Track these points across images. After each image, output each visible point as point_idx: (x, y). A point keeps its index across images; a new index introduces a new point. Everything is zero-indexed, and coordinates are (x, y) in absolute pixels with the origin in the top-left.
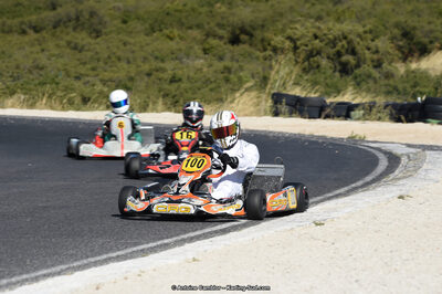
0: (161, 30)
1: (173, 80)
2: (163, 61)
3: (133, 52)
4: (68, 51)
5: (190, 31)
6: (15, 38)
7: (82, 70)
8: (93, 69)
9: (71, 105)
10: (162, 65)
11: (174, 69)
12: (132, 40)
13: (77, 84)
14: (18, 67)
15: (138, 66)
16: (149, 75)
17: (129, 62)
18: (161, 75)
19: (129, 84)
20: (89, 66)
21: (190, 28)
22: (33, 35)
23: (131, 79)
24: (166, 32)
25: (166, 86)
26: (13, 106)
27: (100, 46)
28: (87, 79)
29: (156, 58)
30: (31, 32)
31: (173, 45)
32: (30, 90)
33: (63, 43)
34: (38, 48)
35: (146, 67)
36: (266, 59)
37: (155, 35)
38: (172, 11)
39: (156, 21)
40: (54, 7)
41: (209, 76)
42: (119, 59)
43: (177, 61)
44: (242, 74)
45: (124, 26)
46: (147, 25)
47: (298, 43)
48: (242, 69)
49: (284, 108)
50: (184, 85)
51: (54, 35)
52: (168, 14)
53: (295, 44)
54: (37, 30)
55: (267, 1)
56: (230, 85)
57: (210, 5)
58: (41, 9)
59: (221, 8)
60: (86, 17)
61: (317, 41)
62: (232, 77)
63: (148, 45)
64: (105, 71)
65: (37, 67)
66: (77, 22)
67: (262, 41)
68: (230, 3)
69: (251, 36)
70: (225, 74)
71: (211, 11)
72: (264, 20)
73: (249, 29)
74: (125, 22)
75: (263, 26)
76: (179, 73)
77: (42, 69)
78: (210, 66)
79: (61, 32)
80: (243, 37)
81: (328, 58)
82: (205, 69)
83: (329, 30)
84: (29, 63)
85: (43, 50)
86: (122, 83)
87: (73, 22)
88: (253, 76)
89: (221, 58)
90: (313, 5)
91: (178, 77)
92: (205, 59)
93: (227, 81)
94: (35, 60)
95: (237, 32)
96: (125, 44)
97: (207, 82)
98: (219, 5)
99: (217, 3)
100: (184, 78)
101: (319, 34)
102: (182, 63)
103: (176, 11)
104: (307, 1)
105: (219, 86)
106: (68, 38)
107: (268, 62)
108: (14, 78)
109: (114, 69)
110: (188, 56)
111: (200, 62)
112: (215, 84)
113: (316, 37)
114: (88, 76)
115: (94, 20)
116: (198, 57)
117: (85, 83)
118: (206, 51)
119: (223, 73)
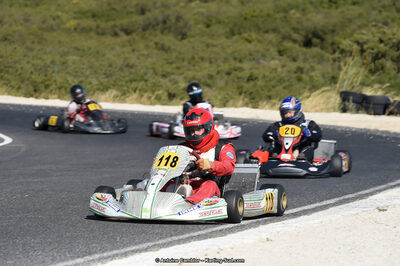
0: (240, 34)
1: (250, 79)
2: (240, 61)
4: (156, 51)
5: (266, 35)
6: (109, 40)
7: (168, 69)
8: (178, 68)
9: (159, 100)
10: (239, 65)
11: (251, 69)
12: (215, 43)
13: (164, 82)
14: (110, 65)
15: (219, 66)
16: (229, 74)
17: (211, 62)
18: (239, 74)
19: (209, 82)
20: (174, 65)
21: (267, 32)
22: (124, 37)
23: (211, 77)
24: (246, 35)
25: (244, 84)
26: (106, 101)
27: (184, 47)
28: (173, 77)
29: (235, 59)
30: (122, 34)
31: (250, 46)
32: (122, 86)
33: (152, 44)
34: (128, 49)
35: (225, 67)
36: (334, 60)
37: (235, 38)
38: (248, 17)
39: (235, 25)
40: (143, 12)
41: (283, 75)
42: (202, 59)
43: (254, 62)
44: (313, 74)
45: (208, 30)
46: (228, 29)
47: (365, 47)
48: (313, 69)
49: (351, 105)
50: (260, 83)
51: (143, 37)
52: (245, 19)
53: (362, 47)
54: (127, 32)
55: (337, 8)
56: (302, 84)
57: (285, 11)
58: (132, 13)
59: (295, 14)
60: (173, 21)
61: (382, 45)
62: (304, 76)
63: (229, 46)
64: (189, 70)
65: (127, 66)
66: (165, 25)
67: (333, 44)
68: (303, 10)
69: (322, 40)
70: (298, 74)
71: (285, 17)
72: (334, 25)
73: (321, 33)
74: (208, 26)
75: (333, 31)
76: (256, 72)
77: (132, 67)
78: (283, 66)
79: (150, 34)
80: (315, 40)
81: (392, 60)
82: (279, 70)
83: (394, 34)
84: (120, 62)
85: (133, 50)
86: (203, 80)
87: (161, 25)
88: (323, 76)
89: (294, 60)
90: (380, 12)
91: (255, 76)
92: (280, 60)
93: (299, 80)
94: (125, 59)
95: (310, 36)
96: (208, 45)
97: (281, 81)
98: (293, 11)
99: (291, 9)
100: (260, 77)
101: (384, 39)
102: (259, 63)
103: (253, 16)
104: (374, 9)
105: (292, 85)
106: (156, 40)
107: (337, 64)
108: (107, 76)
109: (197, 68)
110: (264, 56)
111: (274, 63)
112: (288, 83)
113: (381, 41)
114: (173, 74)
115: (181, 24)
116: (273, 59)
117: (170, 81)
118: (281, 53)
119: (296, 73)
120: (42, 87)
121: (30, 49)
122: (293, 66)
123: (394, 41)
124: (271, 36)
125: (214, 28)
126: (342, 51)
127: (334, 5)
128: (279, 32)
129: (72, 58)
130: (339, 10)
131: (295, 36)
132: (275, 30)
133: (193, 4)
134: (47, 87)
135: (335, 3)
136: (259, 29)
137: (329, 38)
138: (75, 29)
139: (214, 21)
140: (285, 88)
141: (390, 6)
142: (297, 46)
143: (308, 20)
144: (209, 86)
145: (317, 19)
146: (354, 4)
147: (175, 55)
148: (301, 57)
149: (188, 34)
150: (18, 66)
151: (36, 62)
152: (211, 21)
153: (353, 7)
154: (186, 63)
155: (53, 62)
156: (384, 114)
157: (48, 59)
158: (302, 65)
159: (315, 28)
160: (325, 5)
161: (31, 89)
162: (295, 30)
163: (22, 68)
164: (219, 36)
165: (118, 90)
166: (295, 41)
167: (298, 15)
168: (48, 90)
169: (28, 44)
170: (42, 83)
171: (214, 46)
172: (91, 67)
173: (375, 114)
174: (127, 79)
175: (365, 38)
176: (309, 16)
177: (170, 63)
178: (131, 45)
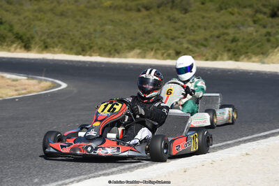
0: (226, 9)
1: (234, 40)
2: (226, 28)
3: (208, 23)
5: (245, 10)
6: (134, 14)
7: (176, 34)
8: (182, 34)
9: (169, 56)
10: (226, 31)
11: (234, 34)
12: (208, 15)
13: (172, 43)
14: (135, 32)
15: (211, 32)
16: (218, 37)
17: (205, 29)
18: (227, 37)
19: (205, 43)
20: (180, 32)
21: (245, 7)
22: (145, 12)
23: (206, 40)
24: (230, 10)
25: (229, 44)
26: (133, 57)
27: (187, 18)
28: (179, 40)
29: (222, 26)
30: (143, 10)
31: (233, 18)
33: (165, 17)
34: (147, 21)
35: (216, 32)
37: (223, 11)
39: (223, 3)
41: (257, 38)
42: (199, 27)
43: (236, 29)
44: (278, 37)
45: (203, 6)
46: (217, 6)
48: (277, 33)
50: (240, 43)
51: (158, 13)
54: (147, 8)
56: (270, 44)
62: (272, 38)
63: (218, 18)
64: (190, 35)
65: (147, 32)
66: (173, 4)
70: (268, 37)
74: (203, 4)
76: (238, 36)
77: (150, 33)
78: (257, 31)
79: (163, 10)
82: (254, 34)
84: (142, 30)
85: (151, 22)
86: (200, 42)
87: (170, 4)
89: (265, 27)
91: (237, 38)
92: (255, 27)
93: (268, 41)
94: (145, 28)
96: (203, 17)
97: (255, 42)
100: (240, 40)
102: (240, 30)
105: (263, 45)
106: (168, 14)
108: (133, 39)
109: (196, 33)
110: (243, 25)
111: (251, 29)
112: (259, 44)
114: (179, 38)
115: (184, 3)
116: (250, 26)
117: (177, 42)
118: (255, 22)
119: (266, 36)
120: (87, 48)
121: (79, 22)
122: (264, 31)
124: (249, 11)
125: (208, 5)
128: (253, 7)
129: (108, 27)
131: (265, 10)
132: (251, 6)
134: (91, 48)
136: (240, 5)
138: (110, 7)
140: (257, 47)
142: (265, 17)
144: (204, 46)
147: (180, 24)
148: (269, 25)
149: (189, 9)
150: (71, 33)
151: (83, 30)
155: (95, 31)
157: (91, 28)
158: (270, 30)
161: (80, 49)
163: (73, 35)
164: (211, 10)
165: (139, 49)
166: (265, 13)
168: (92, 50)
169: (78, 18)
170: (87, 45)
172: (122, 34)
174: (147, 41)
177: (177, 30)
178: (149, 18)
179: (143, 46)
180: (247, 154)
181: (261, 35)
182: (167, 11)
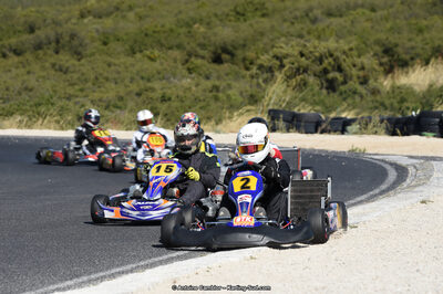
0: (141, 51)
1: (164, 99)
2: (149, 80)
3: (119, 73)
4: (53, 72)
5: (170, 51)
7: (70, 91)
8: (82, 90)
10: (149, 85)
11: (163, 88)
12: (117, 62)
13: (71, 104)
14: (7, 89)
15: (126, 86)
16: (139, 95)
17: (116, 83)
18: (151, 95)
19: (119, 104)
20: (77, 87)
21: (170, 48)
22: (14, 59)
23: (121, 99)
24: (148, 53)
25: (159, 105)
26: (11, 127)
27: (85, 66)
28: (78, 99)
29: (142, 78)
30: (11, 54)
31: (156, 66)
33: (47, 65)
34: (22, 71)
35: (134, 88)
36: (252, 77)
37: (138, 55)
38: (150, 32)
39: (135, 41)
40: (32, 30)
41: (199, 95)
42: (107, 79)
43: (164, 81)
44: (230, 92)
45: (105, 48)
46: (127, 47)
47: (285, 61)
48: (229, 87)
49: (281, 124)
50: (174, 104)
51: (37, 58)
52: (146, 35)
53: (281, 61)
54: (18, 52)
55: (245, 20)
56: (219, 104)
57: (188, 25)
58: (19, 32)
59: (200, 29)
60: (67, 39)
61: (303, 59)
62: (220, 95)
63: (133, 65)
64: (94, 91)
65: (26, 89)
66: (58, 45)
67: (244, 59)
68: (208, 24)
69: (232, 55)
70: (214, 93)
71: (189, 32)
72: (245, 40)
73: (231, 48)
74: (105, 44)
75: (244, 46)
76: (168, 92)
77: (31, 90)
78: (197, 85)
79: (45, 54)
80: (225, 56)
81: (315, 75)
82: (194, 88)
83: (315, 48)
84: (18, 85)
85: (29, 73)
86: (112, 103)
87: (53, 44)
88: (241, 94)
89: (207, 78)
90: (293, 23)
91: (167, 95)
92: (193, 79)
93: (216, 99)
94: (24, 82)
95: (219, 51)
96: (109, 65)
97: (197, 100)
98: (196, 26)
99: (195, 23)
100: (173, 98)
101: (305, 52)
102: (170, 82)
103: (154, 32)
104: (285, 21)
105: (208, 105)
106: (52, 60)
107: (255, 80)
108: (5, 100)
109: (102, 89)
110: (174, 76)
111: (187, 82)
112: (202, 104)
113: (302, 55)
114: (77, 96)
115: (76, 42)
116: (183, 77)
117: (76, 103)
118: (190, 71)
119: (211, 91)
122: (209, 84)
123: (317, 54)
124: (176, 53)
125: (113, 45)
126: (261, 67)
127: (242, 18)
128: (184, 49)
130: (248, 22)
131: (202, 52)
132: (179, 47)
133: (86, 21)
135: (243, 15)
136: (162, 45)
137: (240, 54)
139: (112, 38)
140: (201, 108)
141: (302, 17)
142: (205, 62)
143: (215, 34)
144: (119, 108)
145: (225, 33)
146: (263, 15)
147: (76, 76)
148: (215, 75)
149: (84, 53)
152: (107, 38)
153: (263, 19)
154: (90, 84)
156: (316, 132)
158: (217, 83)
159: (224, 43)
160: (232, 18)
162: (203, 46)
164: (119, 53)
165: (21, 115)
166: (203, 58)
167: (202, 29)
171: (115, 65)
173: (306, 133)
174: (32, 103)
175: (284, 51)
176: (216, 30)
177: (72, 85)
178: (24, 67)
179: (26, 111)
180: (252, 258)
181: (204, 90)
182: (51, 56)
